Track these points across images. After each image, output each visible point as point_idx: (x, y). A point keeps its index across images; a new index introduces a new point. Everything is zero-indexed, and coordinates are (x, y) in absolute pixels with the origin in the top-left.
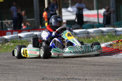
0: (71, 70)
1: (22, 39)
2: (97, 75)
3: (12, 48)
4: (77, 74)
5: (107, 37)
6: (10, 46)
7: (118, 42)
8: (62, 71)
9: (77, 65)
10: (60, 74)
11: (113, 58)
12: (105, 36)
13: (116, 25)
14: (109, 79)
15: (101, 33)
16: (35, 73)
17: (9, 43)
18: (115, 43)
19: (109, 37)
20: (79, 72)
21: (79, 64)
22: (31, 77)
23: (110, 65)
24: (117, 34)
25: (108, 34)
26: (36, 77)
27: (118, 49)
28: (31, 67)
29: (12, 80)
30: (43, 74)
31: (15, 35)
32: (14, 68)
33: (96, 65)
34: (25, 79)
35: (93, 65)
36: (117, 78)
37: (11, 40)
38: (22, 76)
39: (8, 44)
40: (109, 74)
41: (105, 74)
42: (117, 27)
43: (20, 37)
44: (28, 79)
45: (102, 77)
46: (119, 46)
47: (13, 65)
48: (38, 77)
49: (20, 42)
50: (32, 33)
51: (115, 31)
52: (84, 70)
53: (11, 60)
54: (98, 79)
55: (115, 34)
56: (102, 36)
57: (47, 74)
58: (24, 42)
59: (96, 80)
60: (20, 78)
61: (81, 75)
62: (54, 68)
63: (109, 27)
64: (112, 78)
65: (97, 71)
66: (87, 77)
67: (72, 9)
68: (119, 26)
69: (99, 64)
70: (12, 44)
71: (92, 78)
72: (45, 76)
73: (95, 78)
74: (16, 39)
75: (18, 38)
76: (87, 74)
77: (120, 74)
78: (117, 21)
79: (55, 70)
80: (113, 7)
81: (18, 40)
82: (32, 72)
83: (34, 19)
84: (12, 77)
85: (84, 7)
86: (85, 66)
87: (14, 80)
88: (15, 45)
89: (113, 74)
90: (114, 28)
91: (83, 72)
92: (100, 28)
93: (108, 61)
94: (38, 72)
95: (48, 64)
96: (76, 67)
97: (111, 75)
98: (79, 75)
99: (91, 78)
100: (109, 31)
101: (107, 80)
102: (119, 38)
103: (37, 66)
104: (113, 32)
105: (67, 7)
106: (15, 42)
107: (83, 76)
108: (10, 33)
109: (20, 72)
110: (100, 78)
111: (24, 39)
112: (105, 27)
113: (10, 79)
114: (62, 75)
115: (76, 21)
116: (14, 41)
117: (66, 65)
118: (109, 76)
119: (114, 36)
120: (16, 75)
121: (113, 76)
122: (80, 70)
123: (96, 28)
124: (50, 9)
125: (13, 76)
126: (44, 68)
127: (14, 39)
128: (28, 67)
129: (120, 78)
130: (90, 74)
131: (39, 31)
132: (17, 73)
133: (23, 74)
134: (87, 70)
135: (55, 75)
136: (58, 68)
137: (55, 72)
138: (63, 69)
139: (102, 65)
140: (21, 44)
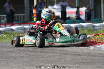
0: (55, 59)
1: (14, 31)
2: (76, 63)
3: (5, 39)
4: (60, 62)
5: (86, 31)
6: (4, 37)
7: (95, 36)
9: (60, 54)
10: (45, 62)
11: (91, 49)
12: (85, 30)
13: (94, 21)
14: (87, 67)
15: (81, 28)
16: (24, 61)
17: (2, 34)
18: (93, 37)
19: (88, 31)
20: (62, 60)
21: (62, 54)
22: (21, 64)
23: (88, 55)
24: (95, 29)
25: (87, 29)
26: (25, 64)
27: (95, 42)
28: (21, 55)
29: (4, 66)
30: (31, 62)
31: (8, 28)
32: (6, 55)
33: (76, 55)
34: (16, 65)
35: (74, 55)
36: (93, 66)
37: (4, 32)
38: (13, 63)
39: (1, 36)
40: (87, 62)
41: (84, 63)
42: (95, 23)
43: (12, 30)
44: (17, 66)
45: (81, 65)
46: (96, 39)
47: (6, 53)
48: (27, 64)
49: (12, 34)
50: (22, 26)
51: (93, 26)
52: (65, 59)
53: (4, 49)
54: (78, 66)
55: (94, 29)
56: (82, 30)
58: (16, 34)
59: (76, 67)
60: (11, 65)
61: (63, 63)
62: (40, 57)
63: (88, 23)
64: (89, 66)
65: (77, 60)
66: (68, 65)
67: (57, 7)
68: (97, 22)
69: (78, 54)
70: (5, 35)
71: (73, 66)
72: (33, 63)
73: (75, 66)
74: (9, 31)
75: (10, 31)
76: (68, 62)
77: (96, 63)
78: (95, 18)
79: (41, 58)
80: (92, 6)
81: (10, 32)
82: (21, 59)
83: (24, 15)
84: (4, 64)
85: (67, 5)
86: (67, 56)
87: (6, 66)
88: (7, 36)
89: (91, 62)
90: (92, 24)
91: (65, 60)
92: (81, 24)
93: (87, 51)
94: (27, 60)
95: (35, 53)
96: (60, 56)
97: (89, 63)
98: (61, 63)
99: (71, 66)
100: (88, 26)
101: (85, 67)
102: (97, 32)
103: (26, 55)
104: (91, 27)
105: (53, 5)
106: (8, 34)
107: (65, 64)
108: (4, 26)
109: (11, 59)
110: (79, 66)
111: (16, 31)
112: (85, 22)
113: (3, 65)
114: (47, 62)
115: (61, 17)
116: (7, 33)
117: (50, 54)
118: (87, 65)
119: (92, 30)
120: (8, 62)
121: (90, 64)
122: (63, 59)
123: (77, 23)
124: (38, 6)
125: (5, 62)
126: (31, 56)
128: (18, 55)
129: (96, 66)
130: (71, 62)
131: (28, 24)
132: (9, 60)
133: (14, 61)
134: (68, 58)
135: (41, 62)
136: (44, 57)
137: (41, 60)
138: (48, 58)
139: (81, 55)
140: (12, 35)
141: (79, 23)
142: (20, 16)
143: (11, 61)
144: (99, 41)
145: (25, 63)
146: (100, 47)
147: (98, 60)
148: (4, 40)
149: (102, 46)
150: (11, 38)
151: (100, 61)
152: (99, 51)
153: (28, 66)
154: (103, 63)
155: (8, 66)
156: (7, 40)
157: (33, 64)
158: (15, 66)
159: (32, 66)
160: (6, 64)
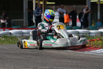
0: (50, 62)
1: (12, 35)
2: (71, 67)
7: (90, 41)
8: (42, 62)
10: (41, 64)
11: (85, 54)
15: (78, 34)
17: (1, 38)
20: (57, 63)
22: (17, 65)
23: (82, 59)
26: (21, 66)
27: (90, 47)
28: (17, 57)
30: (26, 64)
31: (7, 31)
32: (3, 57)
37: (3, 36)
38: (9, 64)
40: (81, 66)
41: (78, 66)
42: (91, 30)
44: (13, 67)
45: (75, 68)
46: (91, 44)
47: (3, 55)
48: (23, 65)
50: (20, 30)
51: (89, 33)
52: (60, 62)
55: (89, 35)
57: (30, 63)
58: (14, 38)
60: (7, 66)
62: (36, 59)
65: (72, 64)
68: (93, 29)
70: (3, 39)
75: (9, 34)
76: (63, 65)
77: (90, 67)
81: (8, 36)
82: (18, 61)
86: (62, 59)
87: (2, 66)
88: (5, 40)
89: (85, 66)
90: (88, 30)
92: (77, 30)
93: (81, 56)
94: (23, 62)
97: (83, 67)
100: (84, 33)
102: (92, 38)
103: (22, 57)
104: (87, 33)
106: (6, 38)
108: (2, 30)
109: (7, 61)
111: (14, 35)
112: (81, 29)
116: (5, 36)
117: (46, 57)
118: (81, 68)
119: (88, 37)
120: (4, 63)
125: (1, 63)
126: (27, 59)
127: (5, 35)
131: (26, 29)
132: (5, 62)
133: (10, 63)
134: (63, 62)
135: (36, 64)
136: (40, 59)
137: (36, 62)
138: (43, 60)
139: (76, 59)
140: (10, 39)
141: (75, 29)
142: (19, 21)
143: (7, 63)
144: (93, 47)
145: (21, 64)
146: (94, 52)
147: (92, 64)
148: (2, 43)
149: (96, 51)
150: (9, 41)
151: (93, 65)
152: (94, 56)
153: (24, 67)
154: (97, 67)
155: (4, 67)
156: (5, 44)
157: (29, 66)
158: (11, 67)
159: (28, 68)
160: (3, 65)
